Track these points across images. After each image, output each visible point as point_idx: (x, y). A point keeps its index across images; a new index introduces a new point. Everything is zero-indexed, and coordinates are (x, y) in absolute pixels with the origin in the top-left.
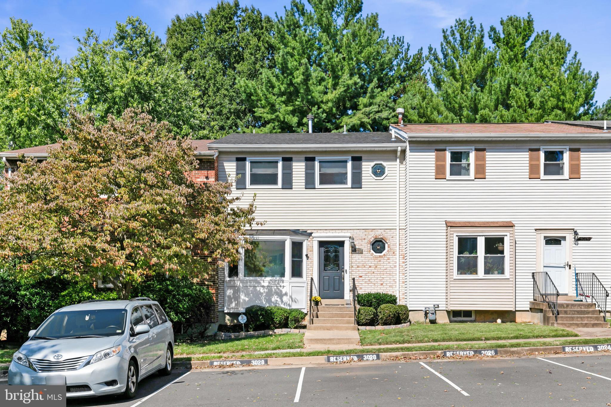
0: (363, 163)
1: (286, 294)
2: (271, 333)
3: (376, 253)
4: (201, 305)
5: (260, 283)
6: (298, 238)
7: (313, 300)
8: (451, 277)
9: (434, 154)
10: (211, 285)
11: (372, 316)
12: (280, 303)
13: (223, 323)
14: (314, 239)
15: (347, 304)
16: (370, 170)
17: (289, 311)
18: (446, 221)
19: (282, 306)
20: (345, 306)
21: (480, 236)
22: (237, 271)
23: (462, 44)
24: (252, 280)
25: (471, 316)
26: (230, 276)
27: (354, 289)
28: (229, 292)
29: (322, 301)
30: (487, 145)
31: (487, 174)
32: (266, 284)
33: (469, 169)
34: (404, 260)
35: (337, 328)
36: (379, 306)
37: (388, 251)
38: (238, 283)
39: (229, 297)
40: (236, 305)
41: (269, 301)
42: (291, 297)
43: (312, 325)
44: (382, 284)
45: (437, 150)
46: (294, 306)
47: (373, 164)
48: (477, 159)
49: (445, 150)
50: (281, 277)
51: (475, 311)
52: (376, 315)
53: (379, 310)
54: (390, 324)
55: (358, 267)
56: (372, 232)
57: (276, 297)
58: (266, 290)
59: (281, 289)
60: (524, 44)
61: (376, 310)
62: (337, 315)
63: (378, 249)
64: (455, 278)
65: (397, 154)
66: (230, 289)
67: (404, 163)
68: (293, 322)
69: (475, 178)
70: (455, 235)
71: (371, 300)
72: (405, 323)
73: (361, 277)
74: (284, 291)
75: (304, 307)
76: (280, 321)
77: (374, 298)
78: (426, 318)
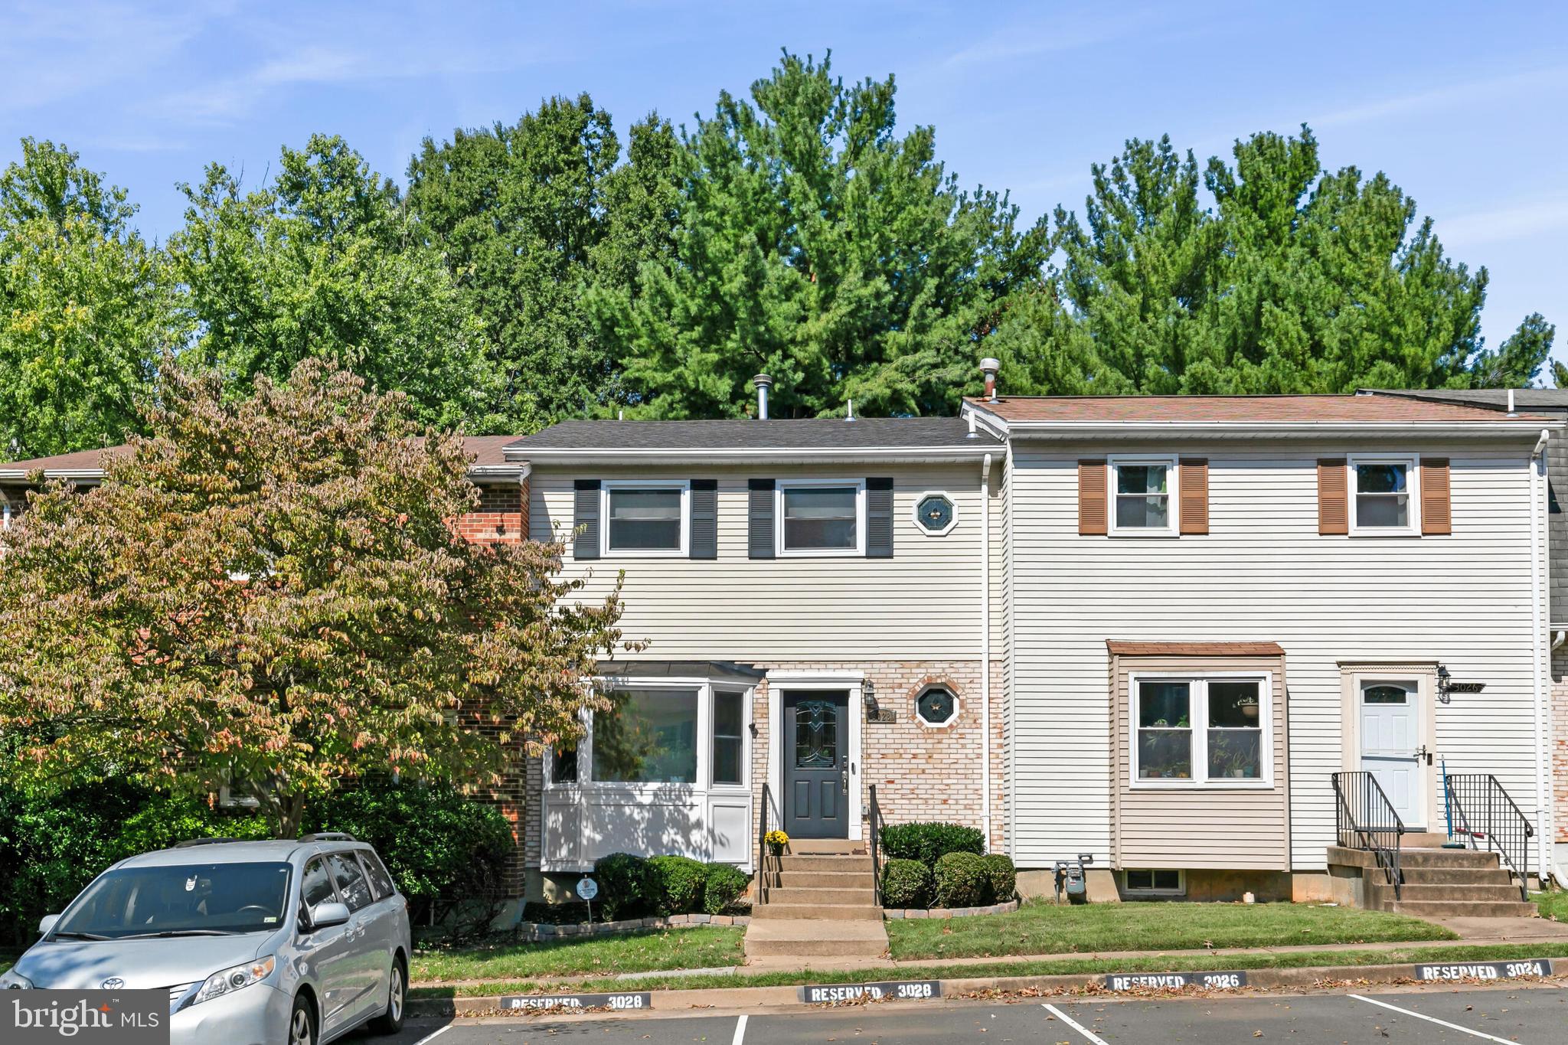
0: (896, 496)
1: (699, 825)
2: (659, 924)
3: (930, 721)
4: (482, 852)
5: (631, 796)
6: (730, 684)
7: (769, 842)
8: (1123, 783)
9: (1075, 471)
10: (507, 802)
11: (921, 883)
12: (683, 848)
13: (536, 900)
14: (772, 685)
15: (856, 852)
16: (914, 511)
17: (706, 869)
18: (1107, 641)
19: (689, 855)
20: (851, 856)
21: (1196, 679)
22: (575, 766)
23: (1141, 200)
24: (612, 789)
25: (1176, 886)
26: (556, 779)
27: (873, 813)
28: (554, 820)
29: (792, 842)
30: (1211, 450)
31: (1211, 522)
32: (647, 799)
33: (1165, 511)
34: (1002, 741)
35: (831, 914)
36: (938, 856)
37: (960, 716)
38: (577, 797)
39: (554, 831)
40: (571, 851)
41: (655, 841)
42: (711, 832)
43: (764, 905)
44: (945, 802)
45: (1084, 463)
46: (721, 857)
47: (920, 496)
48: (1185, 485)
49: (1103, 462)
50: (687, 781)
51: (1188, 871)
52: (930, 880)
53: (937, 867)
54: (966, 905)
55: (884, 756)
56: (918, 667)
57: (672, 832)
58: (646, 815)
59: (686, 811)
60: (1293, 202)
61: (931, 866)
62: (830, 881)
63: (935, 712)
64: (1133, 785)
65: (981, 471)
66: (557, 813)
67: (1000, 495)
68: (717, 898)
69: (1182, 534)
70: (1132, 675)
71: (918, 842)
72: (1005, 901)
73: (892, 782)
74: (693, 818)
75: (744, 860)
76: (683, 895)
77: (926, 836)
78: (1060, 890)
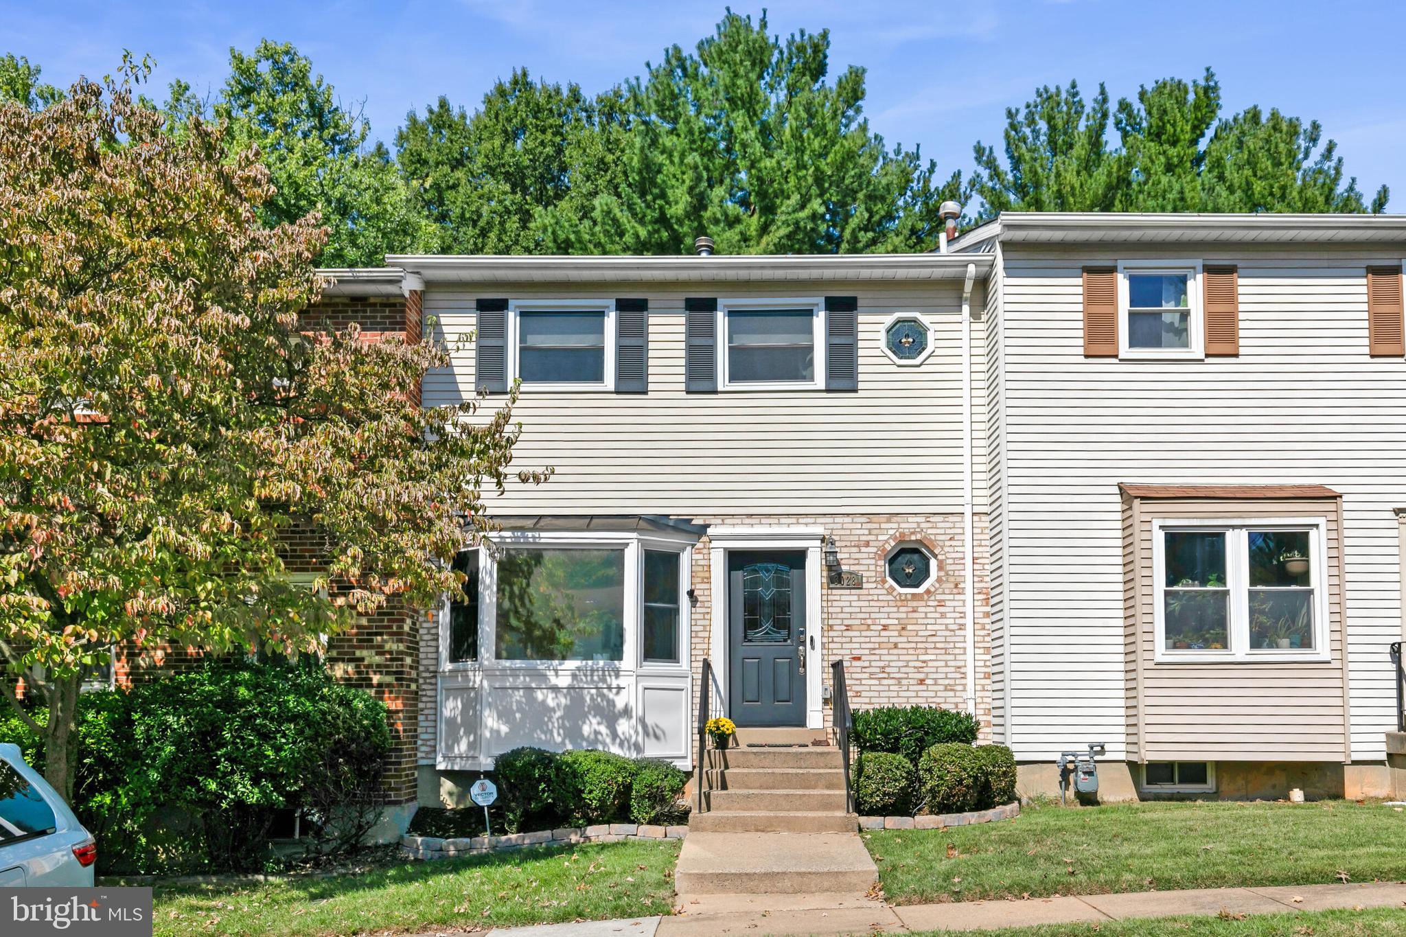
0: (861, 318)
1: (626, 712)
2: (574, 838)
3: (902, 586)
5: (544, 677)
6: (664, 541)
7: (711, 732)
8: (1147, 655)
9: (1079, 281)
10: (389, 685)
11: (903, 783)
12: (608, 740)
13: (431, 804)
14: (714, 544)
15: (816, 743)
16: (883, 336)
17: (633, 767)
18: (1121, 487)
19: (615, 750)
20: (811, 749)
21: (1234, 527)
22: (475, 642)
23: (1052, 142)
24: (519, 669)
25: (1204, 781)
26: (454, 658)
27: (838, 697)
28: (451, 708)
29: (739, 731)
30: (1239, 255)
31: (1242, 342)
32: (564, 681)
33: (1186, 330)
34: (988, 609)
35: (791, 825)
36: (922, 749)
37: (939, 580)
38: (478, 679)
39: (451, 722)
40: (471, 746)
41: (573, 733)
42: (642, 721)
43: (706, 814)
44: (922, 682)
45: (1089, 270)
46: (652, 751)
47: (889, 319)
48: (1211, 297)
49: (1112, 270)
50: (612, 659)
51: (1218, 764)
52: (914, 779)
53: (923, 762)
54: (960, 810)
55: (849, 628)
56: (889, 521)
57: (594, 721)
58: (563, 701)
59: (611, 696)
61: (915, 761)
62: (787, 781)
63: (909, 576)
64: (1159, 658)
65: (962, 290)
66: (455, 698)
67: (984, 317)
68: (647, 803)
69: (1207, 356)
70: (1157, 523)
71: (897, 730)
72: (1004, 803)
73: (859, 659)
74: (620, 703)
75: (682, 753)
76: (602, 801)
77: (908, 722)
78: (1067, 788)
